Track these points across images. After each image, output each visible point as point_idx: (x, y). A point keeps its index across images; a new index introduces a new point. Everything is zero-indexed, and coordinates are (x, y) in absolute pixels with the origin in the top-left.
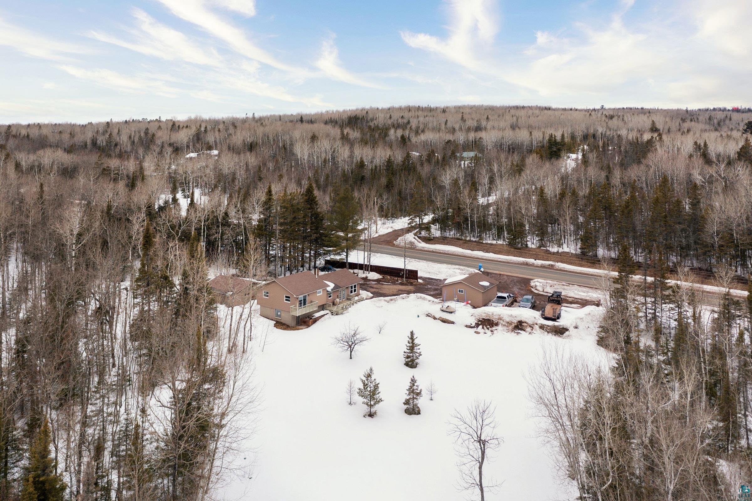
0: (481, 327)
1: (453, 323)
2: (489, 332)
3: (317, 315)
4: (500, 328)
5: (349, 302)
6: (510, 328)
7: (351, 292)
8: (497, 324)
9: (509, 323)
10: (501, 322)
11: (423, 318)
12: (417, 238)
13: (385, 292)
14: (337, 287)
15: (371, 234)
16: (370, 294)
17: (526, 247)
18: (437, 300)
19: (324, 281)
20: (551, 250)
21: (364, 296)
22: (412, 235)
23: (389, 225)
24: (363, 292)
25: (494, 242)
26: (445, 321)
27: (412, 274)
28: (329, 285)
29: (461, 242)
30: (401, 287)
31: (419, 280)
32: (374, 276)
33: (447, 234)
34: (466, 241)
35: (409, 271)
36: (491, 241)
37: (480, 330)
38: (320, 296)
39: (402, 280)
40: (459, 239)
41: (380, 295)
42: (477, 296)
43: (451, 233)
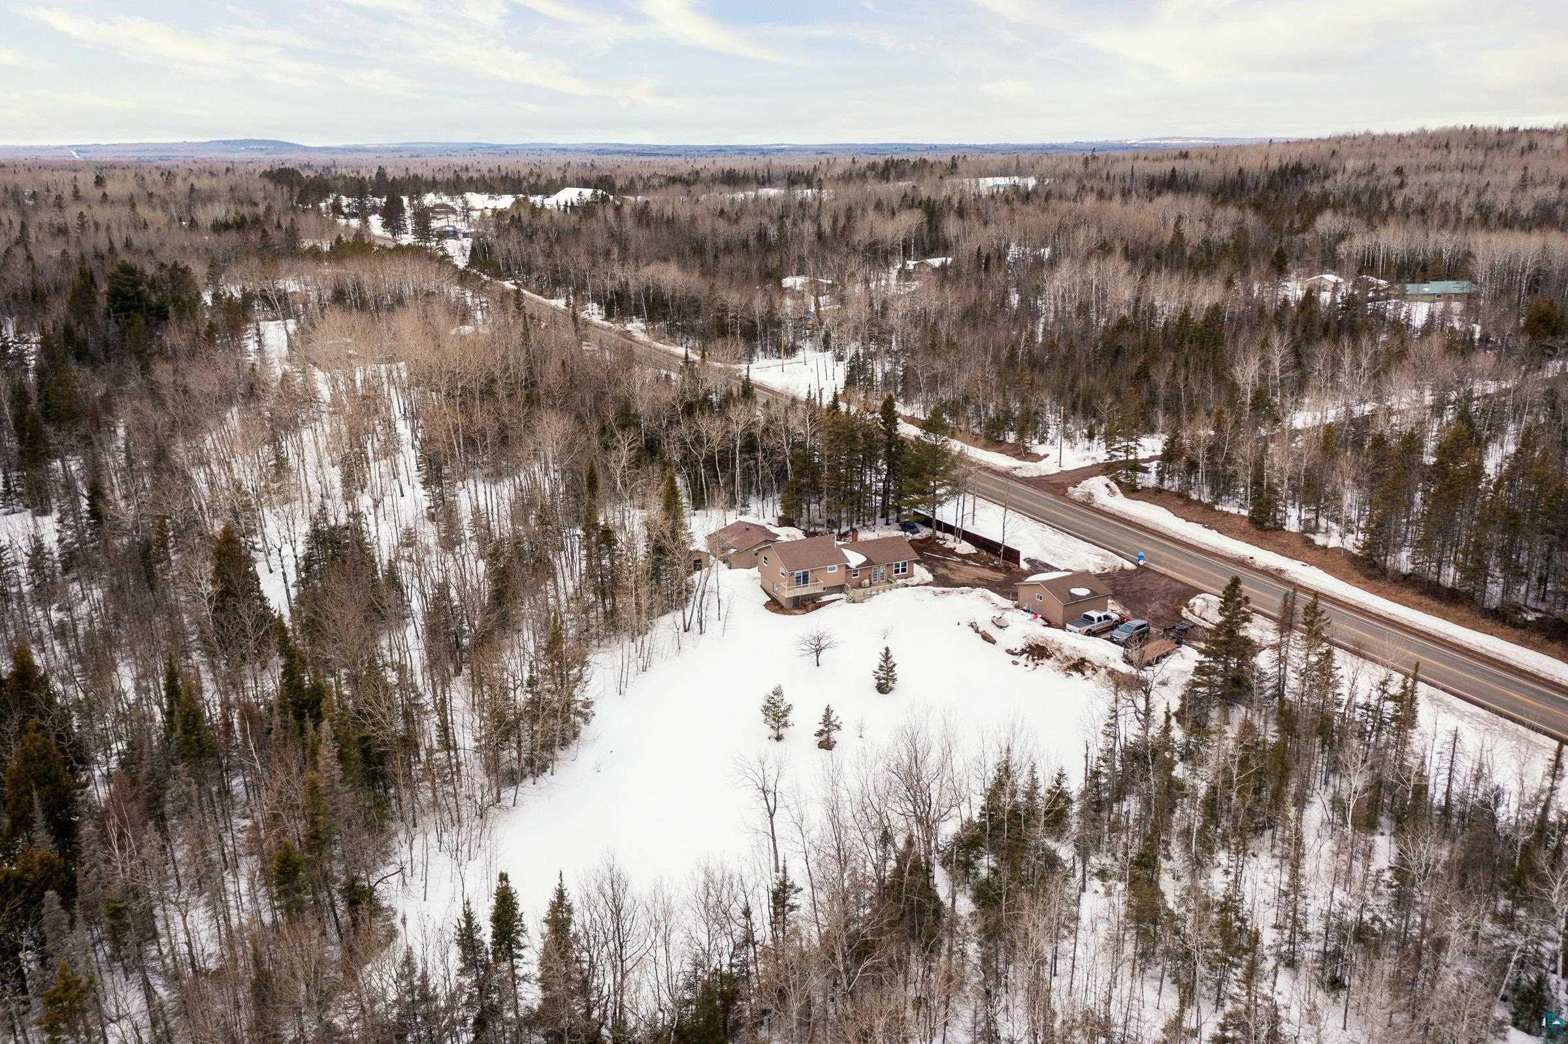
0: (1025, 655)
1: (993, 642)
2: (1031, 665)
3: (825, 598)
4: (1049, 663)
5: (888, 585)
6: (1065, 665)
7: (897, 571)
8: (1049, 657)
9: (1067, 658)
10: (1058, 654)
11: (964, 625)
12: (1113, 485)
13: (957, 577)
14: (869, 563)
15: (1047, 467)
16: (929, 577)
17: (1279, 528)
18: (1008, 603)
19: (847, 552)
20: (1319, 540)
21: (916, 580)
22: (1104, 479)
23: (1091, 454)
24: (921, 573)
25: (1234, 511)
26: (987, 638)
27: (1012, 555)
28: (855, 559)
29: (1181, 503)
30: (987, 573)
31: (1024, 566)
32: (965, 548)
33: (1167, 484)
34: (1189, 502)
35: (1007, 549)
36: (1230, 508)
37: (1022, 659)
38: (834, 573)
39: (999, 562)
40: (1182, 495)
41: (942, 581)
42: (1057, 609)
43: (1172, 484)
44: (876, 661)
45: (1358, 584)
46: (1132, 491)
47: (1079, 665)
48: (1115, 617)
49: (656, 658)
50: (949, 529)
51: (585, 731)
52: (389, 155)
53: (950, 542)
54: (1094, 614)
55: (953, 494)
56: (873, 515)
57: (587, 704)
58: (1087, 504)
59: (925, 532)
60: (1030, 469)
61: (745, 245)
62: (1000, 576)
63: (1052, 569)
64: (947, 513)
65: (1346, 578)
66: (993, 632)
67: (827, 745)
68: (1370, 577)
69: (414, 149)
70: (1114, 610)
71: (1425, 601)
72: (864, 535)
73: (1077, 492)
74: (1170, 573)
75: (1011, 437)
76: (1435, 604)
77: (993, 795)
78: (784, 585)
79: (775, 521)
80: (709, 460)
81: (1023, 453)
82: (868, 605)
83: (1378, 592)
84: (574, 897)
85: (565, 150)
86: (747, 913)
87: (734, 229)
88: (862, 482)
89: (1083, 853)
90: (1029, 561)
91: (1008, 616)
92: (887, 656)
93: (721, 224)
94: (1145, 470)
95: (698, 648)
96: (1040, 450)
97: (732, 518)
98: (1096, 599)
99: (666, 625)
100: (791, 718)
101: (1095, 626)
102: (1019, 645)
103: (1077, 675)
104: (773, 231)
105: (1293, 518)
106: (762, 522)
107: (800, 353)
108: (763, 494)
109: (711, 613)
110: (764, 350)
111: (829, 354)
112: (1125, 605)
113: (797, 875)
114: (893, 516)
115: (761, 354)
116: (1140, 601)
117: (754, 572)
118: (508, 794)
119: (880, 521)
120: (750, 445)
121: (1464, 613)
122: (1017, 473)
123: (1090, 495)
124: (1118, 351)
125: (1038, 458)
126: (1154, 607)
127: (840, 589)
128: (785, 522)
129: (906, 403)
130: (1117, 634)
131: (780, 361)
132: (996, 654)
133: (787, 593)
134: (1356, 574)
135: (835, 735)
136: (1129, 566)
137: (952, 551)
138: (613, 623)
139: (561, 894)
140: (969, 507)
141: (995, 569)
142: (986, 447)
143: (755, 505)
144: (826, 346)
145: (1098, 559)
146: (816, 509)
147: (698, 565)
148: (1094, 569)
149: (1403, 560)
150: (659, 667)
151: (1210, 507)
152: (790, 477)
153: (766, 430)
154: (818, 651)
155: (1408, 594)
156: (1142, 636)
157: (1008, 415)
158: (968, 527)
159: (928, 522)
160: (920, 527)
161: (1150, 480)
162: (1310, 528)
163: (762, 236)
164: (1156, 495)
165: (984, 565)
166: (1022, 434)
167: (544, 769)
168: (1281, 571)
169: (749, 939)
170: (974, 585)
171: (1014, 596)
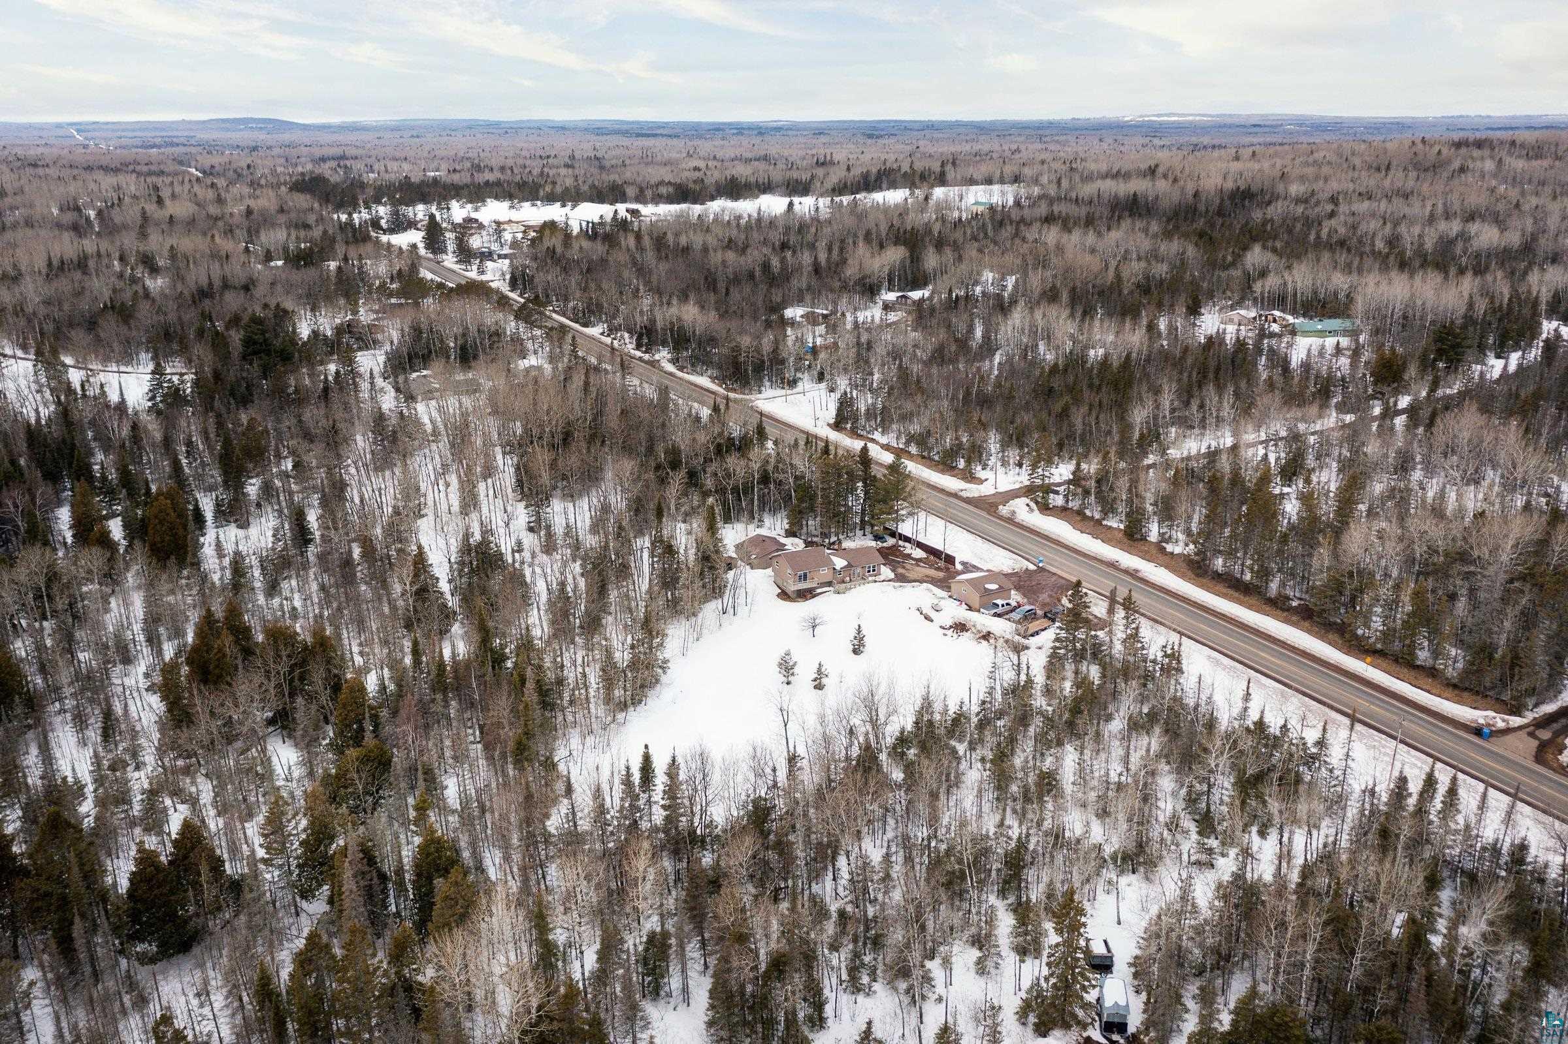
0: (952, 630)
1: (932, 621)
2: (955, 636)
3: (819, 591)
4: (967, 634)
5: (863, 581)
6: (977, 636)
7: (869, 572)
8: (967, 631)
9: (979, 631)
10: (973, 628)
11: (913, 609)
12: (1033, 505)
13: (911, 575)
14: (849, 566)
15: (986, 490)
16: (892, 575)
17: (1144, 539)
18: (944, 594)
19: (834, 559)
20: (1169, 548)
21: (882, 578)
22: (1025, 500)
23: (1020, 479)
24: (886, 572)
25: (1115, 525)
26: (928, 618)
27: (950, 560)
28: (840, 563)
29: (1078, 518)
30: (932, 572)
31: (959, 567)
32: (919, 553)
33: (1070, 505)
34: (1085, 517)
35: (947, 556)
36: (1113, 523)
37: (950, 632)
38: (824, 573)
39: (942, 564)
40: (1080, 513)
41: (901, 578)
42: (975, 600)
43: (1074, 504)
44: (853, 633)
45: (1189, 580)
46: (1045, 508)
47: (986, 636)
48: (1014, 604)
49: (705, 631)
50: (907, 539)
51: (664, 679)
52: (388, 135)
53: (908, 549)
54: (999, 602)
55: (911, 514)
56: (853, 529)
57: (666, 661)
58: (1011, 520)
59: (891, 541)
60: (973, 490)
61: (751, 276)
62: (941, 574)
63: (978, 569)
64: (905, 528)
65: (1182, 576)
66: (933, 614)
67: (819, 687)
68: (1198, 575)
69: (412, 128)
70: (1015, 597)
71: (1231, 592)
72: (847, 544)
73: (1004, 510)
74: (1059, 572)
75: (962, 464)
76: (1236, 595)
77: (920, 714)
78: (791, 582)
79: (783, 533)
80: (735, 490)
81: (970, 477)
82: (848, 595)
83: (1202, 586)
84: (679, 760)
85: (563, 128)
86: (774, 770)
87: (742, 259)
88: (846, 505)
89: (972, 748)
90: (963, 563)
91: (943, 603)
92: (859, 630)
93: (731, 256)
94: (1057, 493)
95: (733, 625)
96: (980, 473)
97: (753, 531)
98: (1002, 591)
99: (711, 609)
100: (796, 670)
101: (1000, 610)
102: (949, 623)
103: (984, 643)
104: (775, 262)
105: (1154, 531)
106: (773, 534)
107: (800, 384)
108: (774, 512)
109: (741, 600)
110: (770, 380)
111: (823, 385)
112: (1025, 595)
113: (801, 751)
114: (868, 529)
115: (768, 384)
116: (1035, 593)
117: (769, 571)
118: (620, 716)
119: (859, 533)
120: (765, 479)
121: (1253, 601)
122: (964, 494)
123: (1014, 512)
124: (1051, 390)
125: (981, 482)
126: (1044, 597)
127: (830, 584)
128: (790, 533)
129: (883, 433)
130: (1013, 615)
131: (783, 392)
132: (934, 628)
133: (793, 587)
134: (1189, 573)
135: (824, 681)
136: (1032, 567)
137: (909, 556)
138: (675, 608)
139: (674, 760)
140: (921, 525)
141: (938, 569)
142: (942, 472)
143: (768, 520)
144: (821, 377)
145: (1010, 563)
146: (812, 524)
147: (730, 567)
148: (1007, 570)
149: (1219, 563)
150: (707, 637)
151: (1099, 522)
152: (794, 501)
153: (776, 467)
154: (814, 627)
155: (1220, 588)
156: (1030, 616)
157: (960, 446)
158: (921, 539)
159: (893, 534)
160: (888, 538)
161: (1058, 500)
162: (1164, 539)
163: (766, 266)
164: (1063, 512)
165: (931, 566)
166: (969, 462)
167: (640, 702)
168: (1137, 571)
169: (775, 785)
170: (921, 581)
171: (948, 588)
